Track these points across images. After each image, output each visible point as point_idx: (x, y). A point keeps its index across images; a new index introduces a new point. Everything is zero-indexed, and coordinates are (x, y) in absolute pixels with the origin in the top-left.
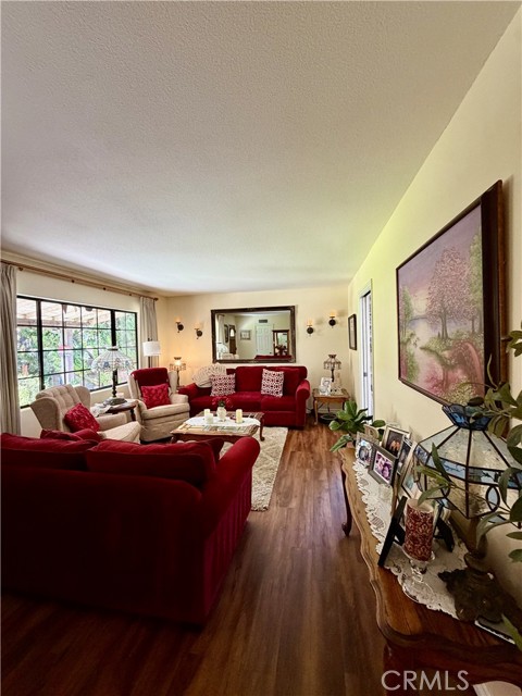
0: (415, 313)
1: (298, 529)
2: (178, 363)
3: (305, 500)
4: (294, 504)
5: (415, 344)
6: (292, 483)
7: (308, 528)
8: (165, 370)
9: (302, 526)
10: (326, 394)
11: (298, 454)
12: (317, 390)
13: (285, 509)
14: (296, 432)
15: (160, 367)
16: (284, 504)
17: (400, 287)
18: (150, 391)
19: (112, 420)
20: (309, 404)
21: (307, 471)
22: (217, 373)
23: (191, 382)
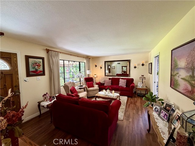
0: (179, 66)
1: (132, 128)
2: (95, 76)
3: (134, 119)
4: (131, 120)
5: (179, 77)
6: (130, 114)
7: (136, 128)
8: (92, 78)
9: (134, 127)
10: (140, 87)
11: (131, 105)
12: (137, 86)
13: (128, 121)
14: (130, 98)
15: (91, 77)
16: (128, 120)
17: (173, 57)
18: (89, 83)
19: (80, 91)
20: (134, 90)
21: (134, 111)
22: (106, 79)
23: (99, 81)
